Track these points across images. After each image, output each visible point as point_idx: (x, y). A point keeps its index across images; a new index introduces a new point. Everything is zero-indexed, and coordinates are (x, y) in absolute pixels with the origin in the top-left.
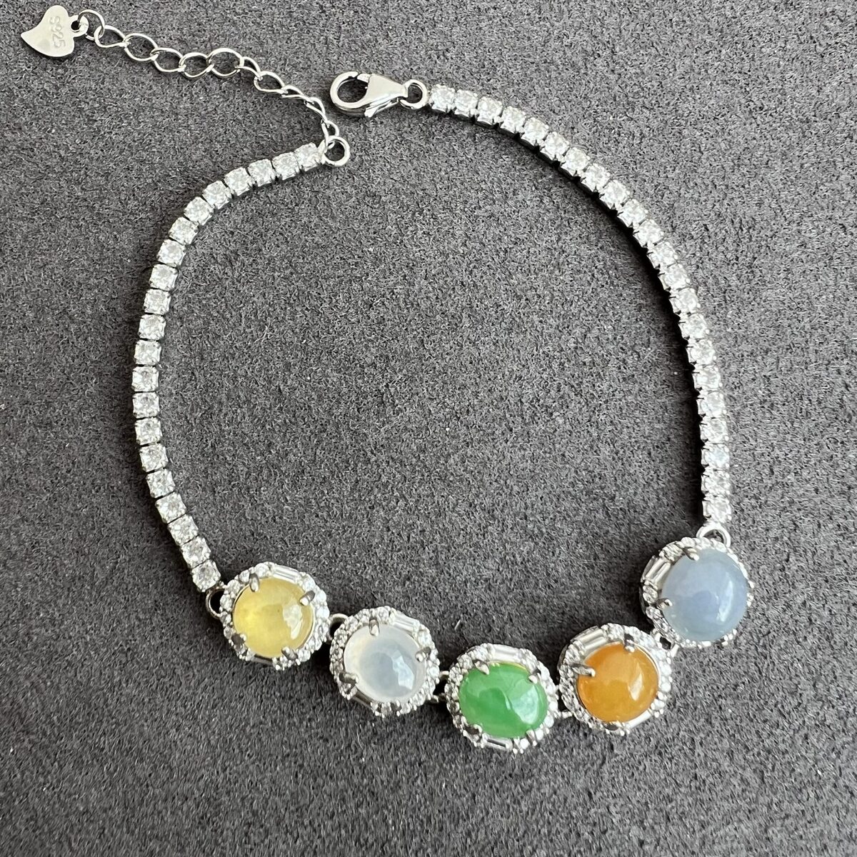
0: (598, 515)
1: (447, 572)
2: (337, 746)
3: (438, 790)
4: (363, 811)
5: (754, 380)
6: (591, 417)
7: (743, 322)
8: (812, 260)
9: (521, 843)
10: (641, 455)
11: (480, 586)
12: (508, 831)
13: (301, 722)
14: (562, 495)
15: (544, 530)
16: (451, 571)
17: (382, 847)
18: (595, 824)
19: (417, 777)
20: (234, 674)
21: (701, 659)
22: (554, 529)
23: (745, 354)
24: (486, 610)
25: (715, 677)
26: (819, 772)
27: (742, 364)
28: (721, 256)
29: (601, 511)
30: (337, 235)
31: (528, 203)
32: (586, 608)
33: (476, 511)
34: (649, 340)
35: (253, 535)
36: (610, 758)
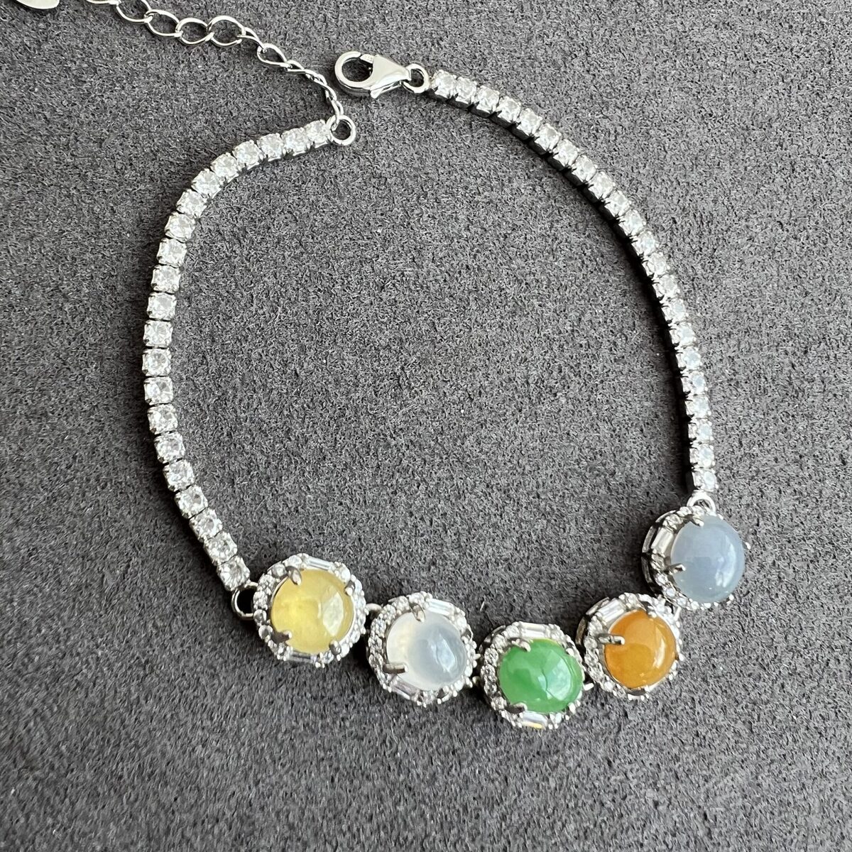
0: (601, 491)
1: (470, 555)
2: (372, 743)
3: (471, 777)
4: (401, 808)
5: (721, 360)
6: (590, 396)
7: (709, 308)
8: (759, 253)
9: (551, 820)
10: (635, 433)
11: (500, 567)
12: (539, 809)
13: (334, 722)
14: (570, 473)
15: (555, 508)
16: (473, 553)
17: (422, 844)
18: (615, 791)
19: (452, 767)
20: (262, 678)
21: (695, 622)
22: (564, 506)
23: (713, 337)
24: (507, 590)
25: (707, 637)
26: (795, 717)
27: (711, 345)
28: (687, 247)
29: (603, 487)
30: (345, 216)
31: (523, 191)
32: (596, 581)
33: (493, 492)
34: (634, 323)
35: (276, 527)
36: (625, 725)
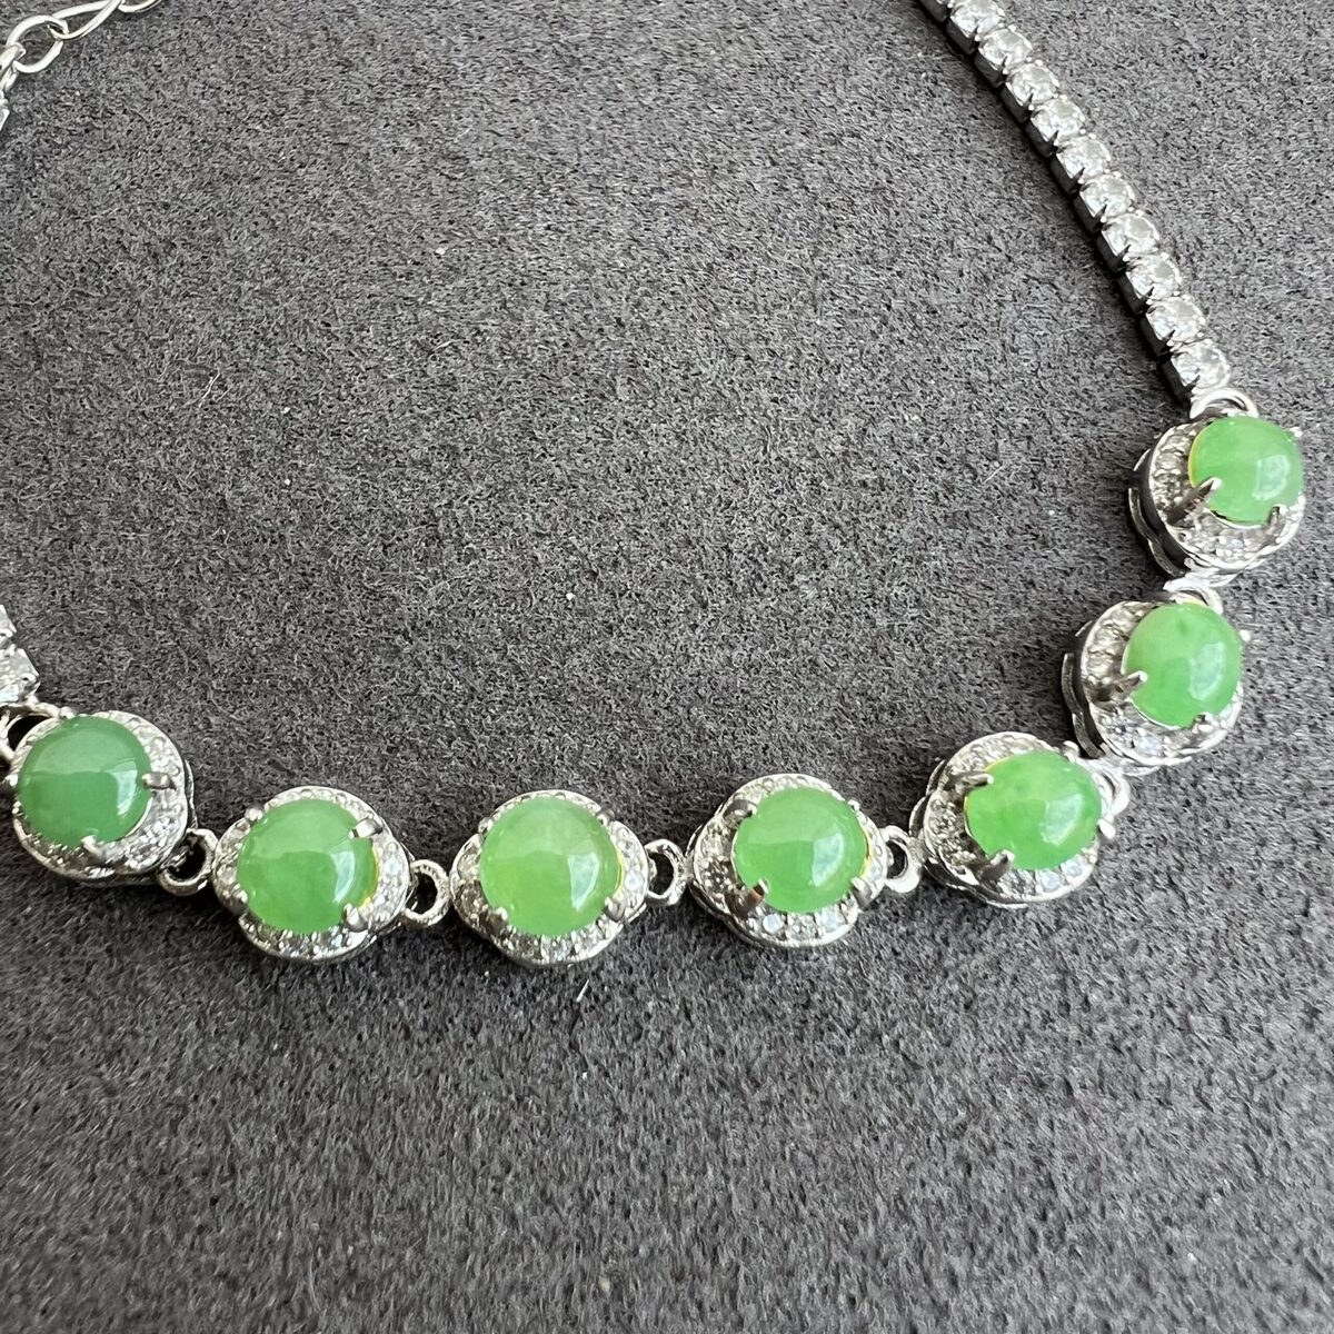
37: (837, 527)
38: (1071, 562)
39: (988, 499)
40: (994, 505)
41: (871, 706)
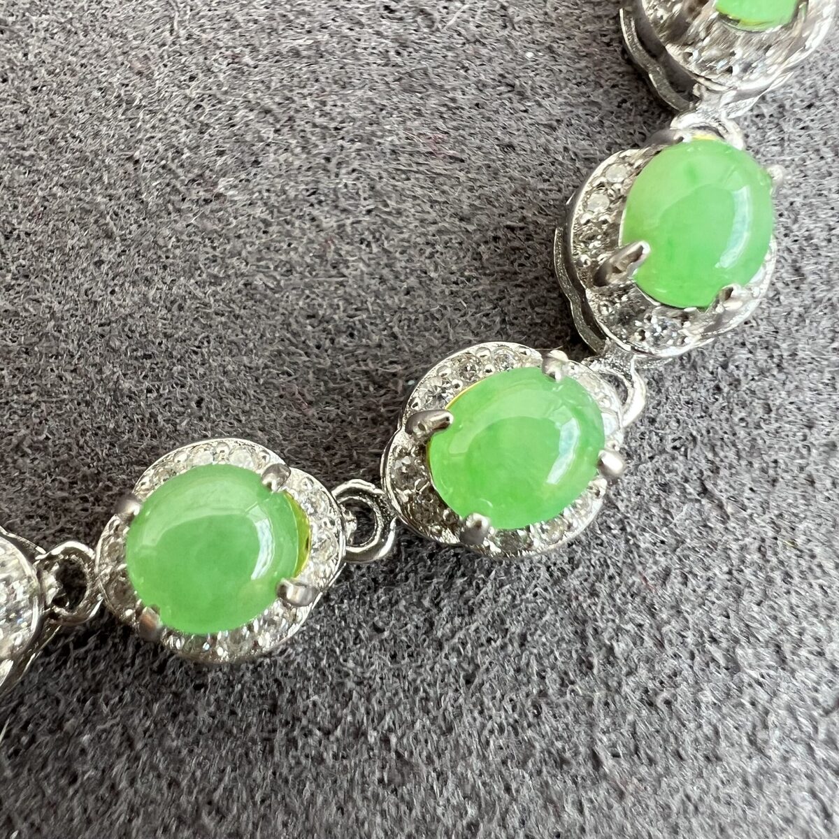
37: (267, 111)
38: (557, 112)
39: (450, 49)
40: (457, 56)
41: (324, 330)
